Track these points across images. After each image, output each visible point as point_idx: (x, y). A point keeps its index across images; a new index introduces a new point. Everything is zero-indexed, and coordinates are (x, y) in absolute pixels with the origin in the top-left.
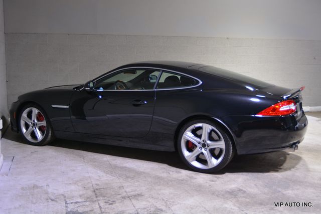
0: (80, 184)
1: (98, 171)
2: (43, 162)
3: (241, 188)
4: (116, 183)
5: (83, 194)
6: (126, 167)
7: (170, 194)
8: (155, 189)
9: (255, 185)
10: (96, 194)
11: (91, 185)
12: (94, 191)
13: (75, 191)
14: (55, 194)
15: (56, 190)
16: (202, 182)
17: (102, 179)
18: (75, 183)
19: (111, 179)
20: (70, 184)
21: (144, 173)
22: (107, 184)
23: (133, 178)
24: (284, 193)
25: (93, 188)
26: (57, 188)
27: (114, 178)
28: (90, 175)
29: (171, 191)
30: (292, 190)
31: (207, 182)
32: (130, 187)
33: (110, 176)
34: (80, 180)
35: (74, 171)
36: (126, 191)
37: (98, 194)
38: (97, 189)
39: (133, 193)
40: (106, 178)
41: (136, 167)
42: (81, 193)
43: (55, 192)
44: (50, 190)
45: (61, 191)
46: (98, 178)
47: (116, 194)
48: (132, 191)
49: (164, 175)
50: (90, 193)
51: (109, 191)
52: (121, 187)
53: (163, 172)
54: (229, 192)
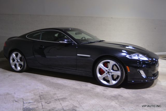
0: (32, 92)
1: (43, 86)
2: (14, 80)
3: (120, 94)
4: (52, 91)
5: (33, 98)
6: (58, 83)
7: (81, 98)
8: (73, 95)
9: (128, 92)
10: (41, 98)
11: (38, 93)
12: (40, 96)
13: (29, 96)
14: (18, 98)
15: (19, 96)
16: (98, 91)
17: (45, 90)
18: (30, 92)
19: (50, 89)
20: (27, 92)
21: (68, 86)
22: (47, 92)
23: (61, 89)
24: (143, 97)
25: (40, 95)
26: (19, 95)
27: (51, 89)
28: (39, 87)
29: (82, 96)
30: (148, 95)
31: (102, 91)
32: (60, 94)
33: (49, 88)
34: (33, 90)
35: (30, 85)
36: (57, 96)
37: (42, 98)
38: (41, 95)
39: (61, 97)
40: (47, 89)
41: (63, 83)
42: (32, 97)
43: (18, 97)
44: (15, 96)
45: (22, 96)
46: (43, 89)
47: (52, 98)
48: (60, 96)
49: (78, 87)
50: (37, 97)
51: (48, 96)
52: (55, 94)
53: (78, 86)
54: (113, 96)
